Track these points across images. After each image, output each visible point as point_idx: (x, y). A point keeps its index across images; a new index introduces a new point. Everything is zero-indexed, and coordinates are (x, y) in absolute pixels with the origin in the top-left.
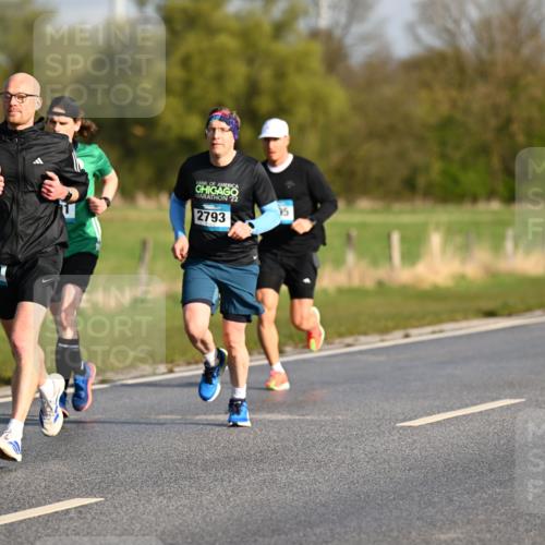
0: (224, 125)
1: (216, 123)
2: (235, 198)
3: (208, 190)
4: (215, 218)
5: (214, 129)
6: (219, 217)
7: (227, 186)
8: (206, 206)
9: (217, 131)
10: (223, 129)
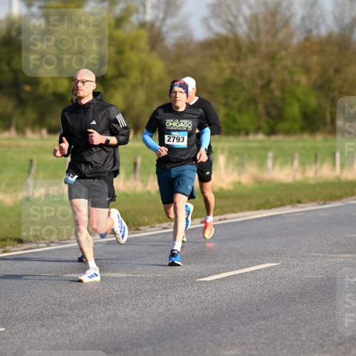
0: (181, 89)
1: (177, 89)
2: (190, 128)
3: (174, 124)
4: (179, 140)
5: (176, 92)
6: (181, 139)
7: (186, 121)
8: (173, 133)
9: (178, 93)
10: (181, 92)
